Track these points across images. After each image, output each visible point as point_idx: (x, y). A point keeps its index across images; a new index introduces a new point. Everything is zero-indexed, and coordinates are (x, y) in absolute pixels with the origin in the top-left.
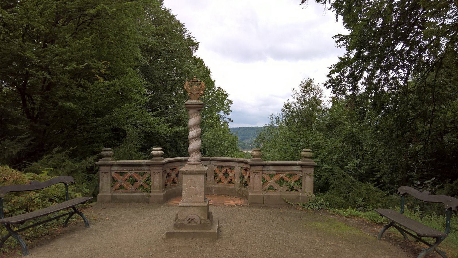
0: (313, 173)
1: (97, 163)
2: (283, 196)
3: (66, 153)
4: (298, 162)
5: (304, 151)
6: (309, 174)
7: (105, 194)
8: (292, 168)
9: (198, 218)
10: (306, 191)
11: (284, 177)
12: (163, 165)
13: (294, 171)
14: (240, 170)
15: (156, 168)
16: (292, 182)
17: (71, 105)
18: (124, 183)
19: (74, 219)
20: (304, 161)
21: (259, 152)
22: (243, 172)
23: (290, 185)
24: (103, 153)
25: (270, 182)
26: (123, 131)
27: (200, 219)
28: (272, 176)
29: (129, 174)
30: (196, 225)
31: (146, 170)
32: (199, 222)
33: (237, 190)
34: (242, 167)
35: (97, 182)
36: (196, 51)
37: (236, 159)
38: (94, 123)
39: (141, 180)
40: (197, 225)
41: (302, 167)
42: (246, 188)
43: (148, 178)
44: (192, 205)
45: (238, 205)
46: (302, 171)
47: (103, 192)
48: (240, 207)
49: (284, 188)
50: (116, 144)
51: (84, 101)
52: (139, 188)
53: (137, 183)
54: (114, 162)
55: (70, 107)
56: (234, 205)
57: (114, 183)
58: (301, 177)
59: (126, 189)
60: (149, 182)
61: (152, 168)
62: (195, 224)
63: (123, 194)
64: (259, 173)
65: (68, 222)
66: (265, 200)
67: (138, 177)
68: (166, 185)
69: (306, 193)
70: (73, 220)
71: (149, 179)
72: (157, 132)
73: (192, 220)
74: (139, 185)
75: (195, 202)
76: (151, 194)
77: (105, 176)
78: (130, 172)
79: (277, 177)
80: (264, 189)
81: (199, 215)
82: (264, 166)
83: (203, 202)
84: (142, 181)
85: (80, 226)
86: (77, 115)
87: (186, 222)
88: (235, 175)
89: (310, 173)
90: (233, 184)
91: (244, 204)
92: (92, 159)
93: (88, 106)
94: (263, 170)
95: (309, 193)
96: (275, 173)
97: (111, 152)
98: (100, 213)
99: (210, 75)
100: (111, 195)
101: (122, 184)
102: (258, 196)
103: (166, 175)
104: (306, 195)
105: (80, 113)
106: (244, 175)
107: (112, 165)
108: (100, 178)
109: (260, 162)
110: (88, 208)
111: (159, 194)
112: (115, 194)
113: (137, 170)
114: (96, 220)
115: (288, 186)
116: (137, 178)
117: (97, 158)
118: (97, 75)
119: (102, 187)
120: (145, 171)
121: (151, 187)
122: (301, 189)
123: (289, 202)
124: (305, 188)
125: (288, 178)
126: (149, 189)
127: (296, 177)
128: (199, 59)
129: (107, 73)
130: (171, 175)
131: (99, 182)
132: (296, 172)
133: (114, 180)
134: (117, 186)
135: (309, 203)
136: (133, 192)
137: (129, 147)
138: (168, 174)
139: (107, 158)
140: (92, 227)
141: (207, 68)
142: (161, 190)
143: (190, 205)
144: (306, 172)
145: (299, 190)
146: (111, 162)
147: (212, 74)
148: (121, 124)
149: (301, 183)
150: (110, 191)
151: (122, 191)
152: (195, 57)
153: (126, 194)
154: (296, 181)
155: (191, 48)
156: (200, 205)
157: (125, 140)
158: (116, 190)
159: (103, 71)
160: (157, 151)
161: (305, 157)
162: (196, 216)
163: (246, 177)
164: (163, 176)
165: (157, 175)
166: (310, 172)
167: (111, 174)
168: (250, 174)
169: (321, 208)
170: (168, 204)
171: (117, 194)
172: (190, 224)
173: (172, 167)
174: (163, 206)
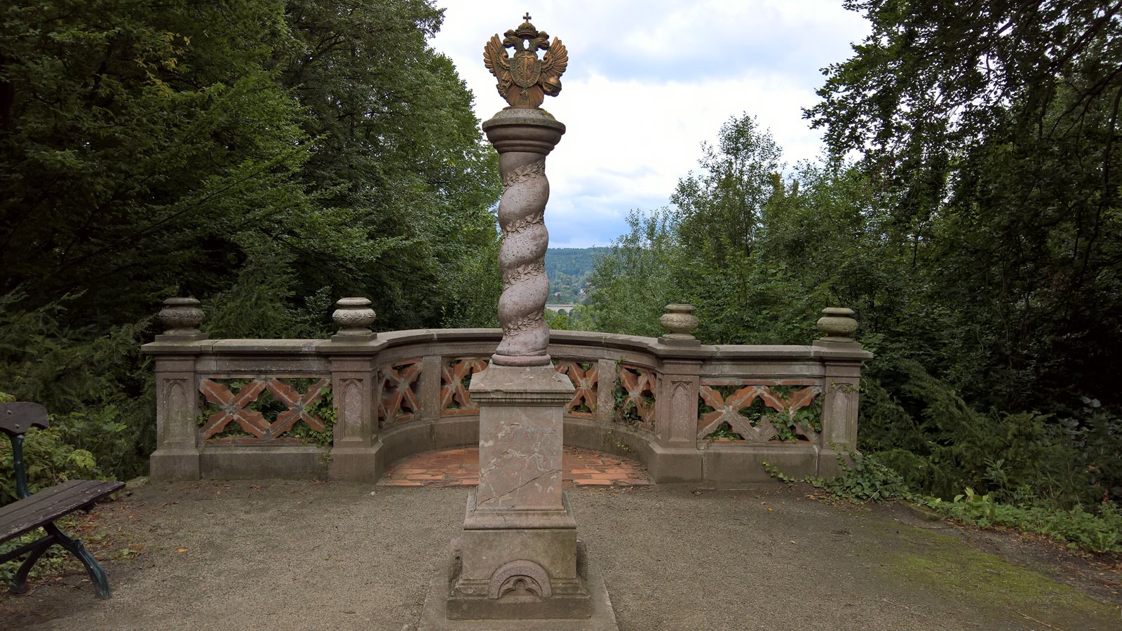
0: (856, 385)
1: (147, 347)
2: (763, 455)
3: (49, 311)
4: (813, 349)
5: (830, 315)
6: (846, 388)
7: (176, 452)
8: (793, 367)
9: (540, 575)
10: (834, 441)
11: (766, 395)
12: (371, 355)
13: (798, 376)
14: (613, 371)
15: (350, 365)
16: (791, 412)
17: (66, 157)
18: (241, 414)
19: (54, 560)
20: (830, 345)
21: (689, 317)
22: (623, 376)
23: (785, 423)
24: (166, 313)
25: (721, 413)
26: (235, 247)
27: (549, 575)
28: (727, 391)
29: (259, 383)
30: (534, 603)
31: (316, 373)
32: (546, 590)
33: (602, 433)
34: (621, 364)
35: (147, 409)
36: (436, 34)
37: (601, 338)
38: (146, 222)
39: (300, 405)
40: (538, 600)
41: (825, 366)
42: (636, 429)
43: (324, 397)
44: (519, 521)
45: (622, 487)
46: (823, 377)
47: (170, 444)
48: (630, 493)
49: (763, 430)
50: (215, 284)
51: (111, 151)
52: (292, 430)
53: (286, 417)
54: (206, 343)
55: (63, 164)
56: (609, 486)
57: (208, 413)
58: (818, 395)
59: (247, 434)
60: (325, 412)
61: (335, 366)
62: (528, 599)
63: (240, 452)
64: (688, 383)
65: (32, 574)
66: (705, 468)
67: (290, 396)
68: (381, 419)
69: (834, 445)
70: (52, 564)
71: (325, 402)
72: (334, 250)
73: (520, 580)
74: (293, 419)
75: (526, 512)
76: (334, 451)
77: (176, 390)
78: (263, 376)
79: (746, 397)
80: (701, 434)
81: (546, 563)
82: (705, 360)
83: (558, 512)
84: (304, 406)
85: (78, 588)
86: (92, 194)
87: (494, 592)
88: (596, 385)
89: (849, 385)
90: (589, 411)
91: (639, 482)
92: (131, 333)
93: (123, 167)
94: (702, 372)
95: (845, 447)
96: (739, 382)
97: (195, 311)
98: (158, 526)
99: (471, 104)
100: (195, 453)
101: (236, 417)
102: (684, 457)
103: (381, 387)
104: (834, 453)
105: (99, 188)
106: (627, 385)
107: (199, 355)
108: (160, 396)
109: (694, 349)
110: (119, 500)
111: (362, 451)
112: (209, 452)
113: (284, 372)
114: (141, 559)
115: (778, 426)
116: (286, 397)
117: (146, 329)
118: (152, 76)
119: (166, 428)
120: (314, 376)
121: (335, 429)
122: (819, 432)
123: (781, 476)
124: (831, 431)
125: (779, 399)
126: (329, 434)
127: (803, 396)
128: (442, 58)
129: (184, 69)
130: (396, 387)
131: (155, 415)
132: (805, 382)
133: (204, 403)
134: (218, 424)
135: (845, 478)
136: (272, 445)
137: (255, 296)
138: (387, 382)
139: (182, 332)
140: (123, 594)
141: (464, 83)
142: (369, 439)
143: (509, 523)
144: (837, 380)
145: (812, 436)
146: (196, 344)
147: (475, 100)
148: (229, 226)
149: (817, 416)
150: (193, 442)
151: (234, 441)
152: (431, 50)
153: (249, 451)
154: (803, 408)
155: (420, 25)
156: (547, 524)
157: (241, 273)
158: (213, 437)
159: (172, 63)
160: (354, 308)
161: (833, 334)
162: (530, 564)
163: (635, 394)
164: (374, 392)
165: (353, 390)
166: (850, 381)
167: (196, 382)
168: (648, 383)
169: (887, 494)
170: (390, 483)
171: (219, 452)
172: (510, 599)
173: (400, 359)
174: (376, 492)
